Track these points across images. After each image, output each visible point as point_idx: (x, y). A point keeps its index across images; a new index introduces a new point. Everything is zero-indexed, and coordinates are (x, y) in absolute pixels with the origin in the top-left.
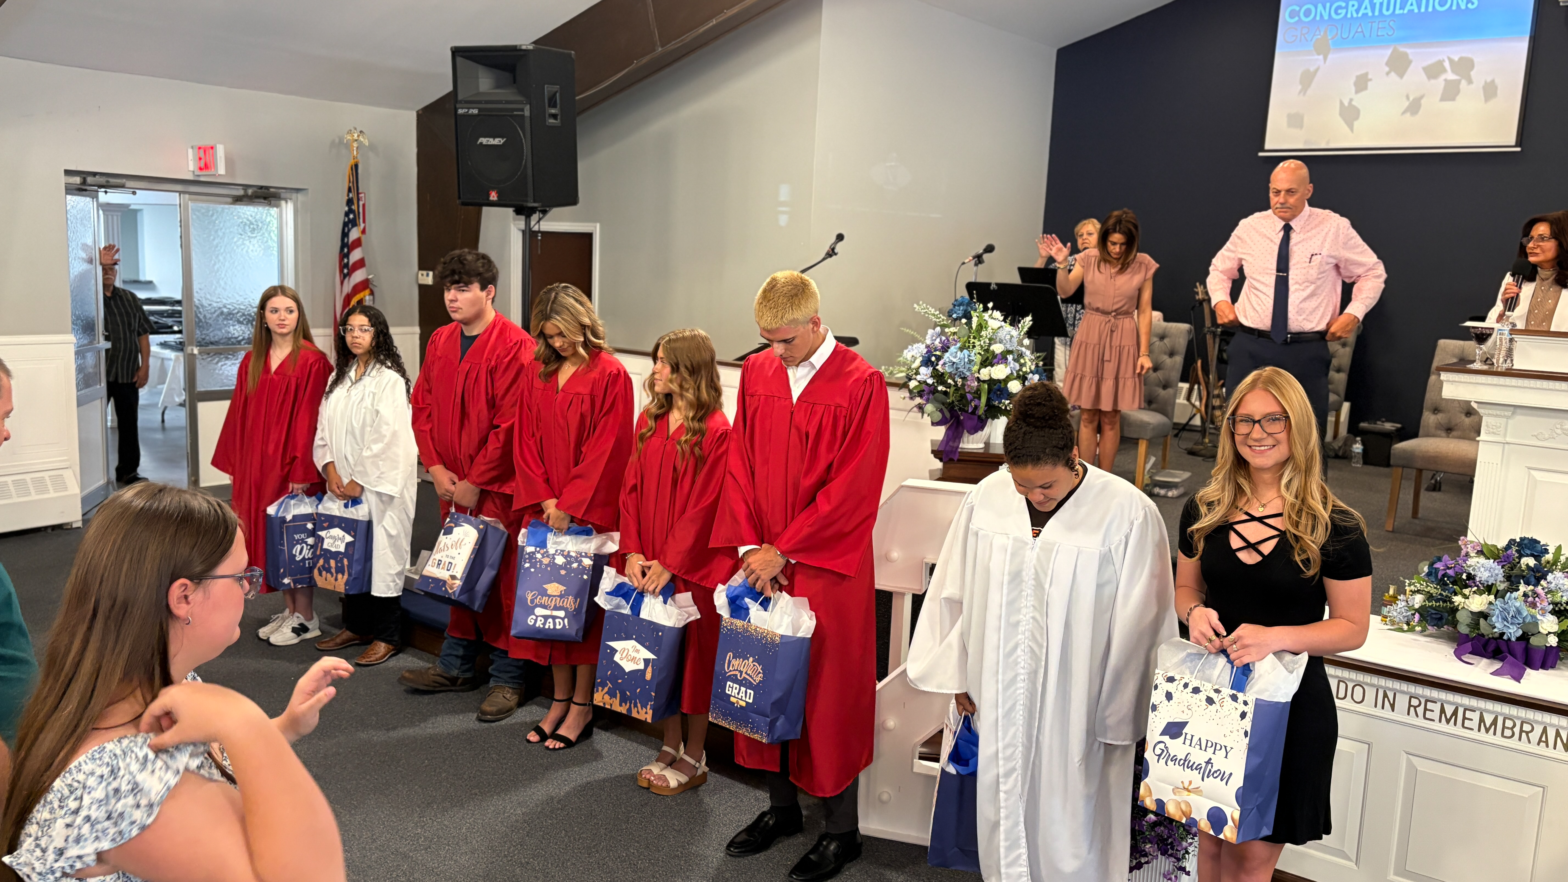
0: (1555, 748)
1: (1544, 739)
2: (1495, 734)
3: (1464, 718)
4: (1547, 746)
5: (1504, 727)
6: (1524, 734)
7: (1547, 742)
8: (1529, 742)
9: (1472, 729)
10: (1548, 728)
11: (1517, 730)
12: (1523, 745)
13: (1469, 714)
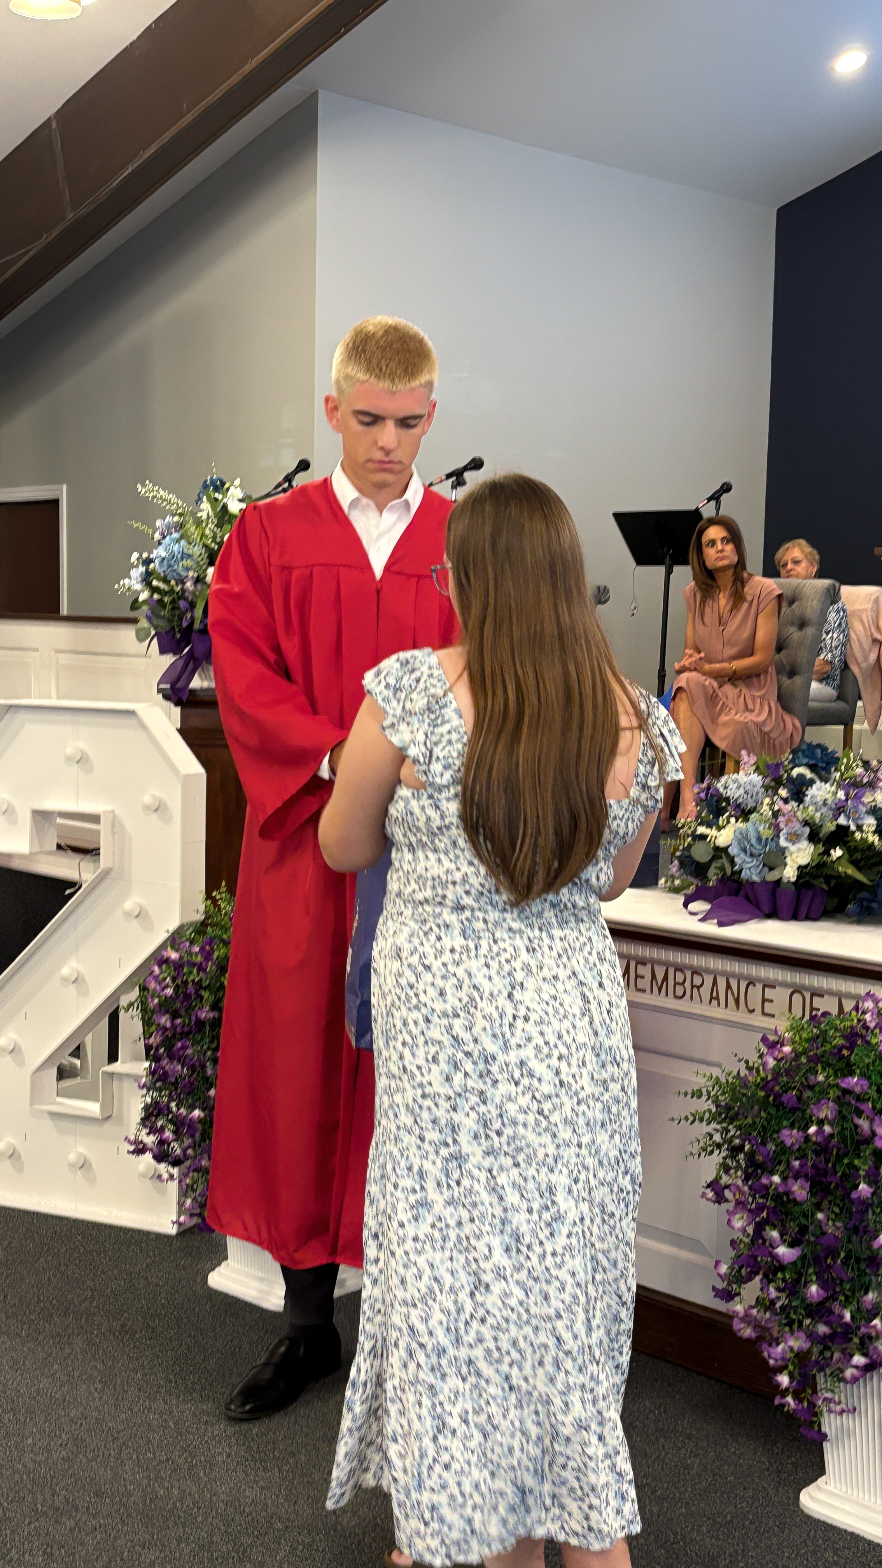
0: (726, 1006)
1: (714, 995)
2: (667, 995)
3: (637, 976)
4: (719, 1005)
5: (676, 984)
6: (695, 990)
7: (717, 998)
8: (701, 1002)
9: (644, 991)
10: (718, 978)
11: (688, 984)
12: (696, 1008)
13: (641, 970)
